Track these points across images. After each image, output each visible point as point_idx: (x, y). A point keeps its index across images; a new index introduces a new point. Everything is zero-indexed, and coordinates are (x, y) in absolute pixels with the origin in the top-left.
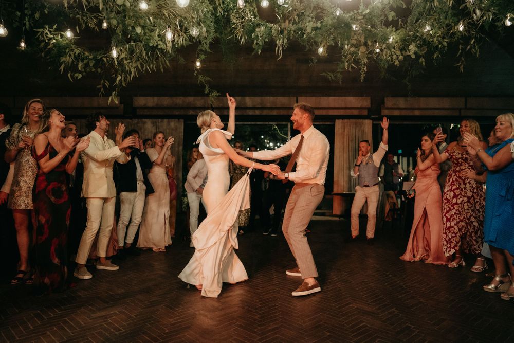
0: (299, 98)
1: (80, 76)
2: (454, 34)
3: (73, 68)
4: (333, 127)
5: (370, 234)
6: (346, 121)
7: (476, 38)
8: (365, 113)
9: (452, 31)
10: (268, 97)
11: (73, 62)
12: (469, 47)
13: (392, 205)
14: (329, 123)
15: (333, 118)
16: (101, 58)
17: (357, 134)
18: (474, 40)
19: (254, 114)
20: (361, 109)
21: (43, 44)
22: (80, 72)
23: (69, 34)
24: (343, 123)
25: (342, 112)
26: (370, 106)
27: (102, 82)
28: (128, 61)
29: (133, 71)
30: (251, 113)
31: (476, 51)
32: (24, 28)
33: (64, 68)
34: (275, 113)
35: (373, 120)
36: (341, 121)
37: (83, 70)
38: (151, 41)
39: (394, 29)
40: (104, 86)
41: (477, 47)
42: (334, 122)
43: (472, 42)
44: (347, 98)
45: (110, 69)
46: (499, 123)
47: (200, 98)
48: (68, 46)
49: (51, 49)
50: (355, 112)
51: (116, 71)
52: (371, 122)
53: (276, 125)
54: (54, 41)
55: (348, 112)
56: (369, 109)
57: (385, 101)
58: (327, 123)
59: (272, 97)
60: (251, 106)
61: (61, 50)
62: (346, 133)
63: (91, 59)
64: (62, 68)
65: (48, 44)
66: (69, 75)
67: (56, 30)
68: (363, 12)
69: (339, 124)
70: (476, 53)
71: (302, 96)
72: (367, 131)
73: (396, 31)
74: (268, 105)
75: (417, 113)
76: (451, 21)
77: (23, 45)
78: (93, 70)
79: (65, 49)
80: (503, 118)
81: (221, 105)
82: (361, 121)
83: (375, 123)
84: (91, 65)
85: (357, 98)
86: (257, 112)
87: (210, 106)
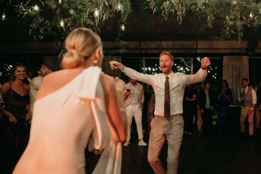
0: (198, 42)
1: (42, 37)
4: (222, 60)
5: (251, 132)
6: (230, 57)
8: (244, 51)
10: (178, 42)
11: (37, 27)
14: (219, 58)
15: (222, 55)
17: (238, 66)
20: (241, 49)
21: (19, 15)
22: (42, 35)
23: (36, 8)
24: (228, 58)
25: (228, 51)
26: (247, 47)
27: (56, 42)
32: (7, 4)
33: (31, 32)
34: (182, 52)
35: (249, 56)
36: (227, 57)
42: (223, 57)
44: (231, 41)
47: (132, 42)
48: (35, 16)
49: (24, 19)
50: (237, 51)
52: (248, 57)
53: (183, 59)
54: (26, 13)
55: (232, 51)
56: (246, 49)
57: (258, 43)
58: (217, 58)
59: (180, 42)
60: (166, 48)
61: (31, 18)
62: (230, 65)
65: (22, 15)
66: (35, 37)
67: (29, 5)
69: (226, 59)
71: (200, 41)
72: (245, 64)
74: (178, 47)
77: (4, 17)
79: (34, 18)
81: (146, 47)
82: (241, 57)
83: (250, 58)
84: (49, 30)
87: (139, 48)
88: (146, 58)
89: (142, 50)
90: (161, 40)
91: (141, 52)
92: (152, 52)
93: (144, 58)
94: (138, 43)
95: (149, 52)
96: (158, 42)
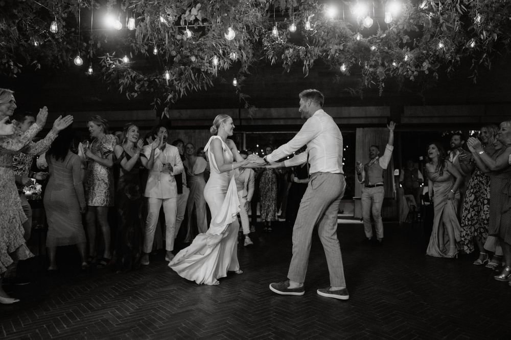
1: (136, 95)
2: (467, 49)
3: (131, 88)
4: (354, 135)
6: (366, 129)
7: (488, 52)
8: (385, 121)
9: (464, 47)
10: (292, 108)
11: (130, 83)
12: (481, 61)
13: (412, 208)
14: (350, 132)
15: (354, 127)
16: (154, 80)
18: (485, 55)
19: (279, 124)
20: (381, 117)
21: (104, 69)
22: (136, 92)
24: (363, 131)
25: (362, 121)
26: (389, 115)
27: (155, 100)
28: (178, 82)
29: (182, 90)
30: (275, 123)
31: (488, 64)
33: (123, 89)
36: (361, 129)
37: (138, 90)
38: (203, 67)
39: (408, 49)
40: (157, 103)
41: (489, 61)
42: (355, 130)
43: (484, 56)
44: (367, 107)
45: (162, 89)
46: (502, 129)
48: (125, 70)
49: (112, 73)
50: (375, 121)
51: (167, 90)
54: (114, 66)
55: (369, 121)
56: (389, 118)
57: (405, 110)
60: (276, 117)
61: (119, 73)
62: (367, 140)
63: (145, 81)
64: (121, 88)
65: (109, 68)
66: (127, 94)
67: (115, 56)
68: (381, 36)
69: (359, 132)
70: (488, 66)
73: (411, 50)
74: (293, 116)
75: (436, 121)
76: (463, 38)
78: (147, 90)
79: (123, 72)
80: (505, 125)
82: (381, 129)
84: (146, 85)
85: (377, 107)
86: (282, 122)
87: (238, 118)
88: (247, 133)
89: (242, 121)
90: (270, 107)
91: (241, 123)
92: (256, 124)
93: (244, 132)
94: (237, 111)
95: (253, 123)
96: (265, 110)
